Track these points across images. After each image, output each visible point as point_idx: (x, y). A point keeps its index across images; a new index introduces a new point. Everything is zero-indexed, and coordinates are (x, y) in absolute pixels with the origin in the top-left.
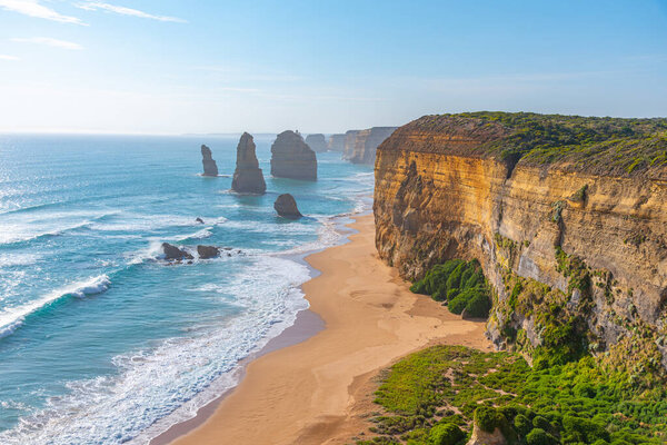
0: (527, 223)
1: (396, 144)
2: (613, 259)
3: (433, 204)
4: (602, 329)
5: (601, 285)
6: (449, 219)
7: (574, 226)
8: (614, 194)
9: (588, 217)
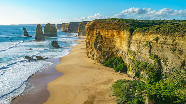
0: (139, 47)
1: (93, 27)
2: (167, 55)
3: (106, 43)
4: (165, 73)
5: (164, 62)
6: (111, 47)
7: (154, 47)
8: (166, 39)
9: (158, 45)
